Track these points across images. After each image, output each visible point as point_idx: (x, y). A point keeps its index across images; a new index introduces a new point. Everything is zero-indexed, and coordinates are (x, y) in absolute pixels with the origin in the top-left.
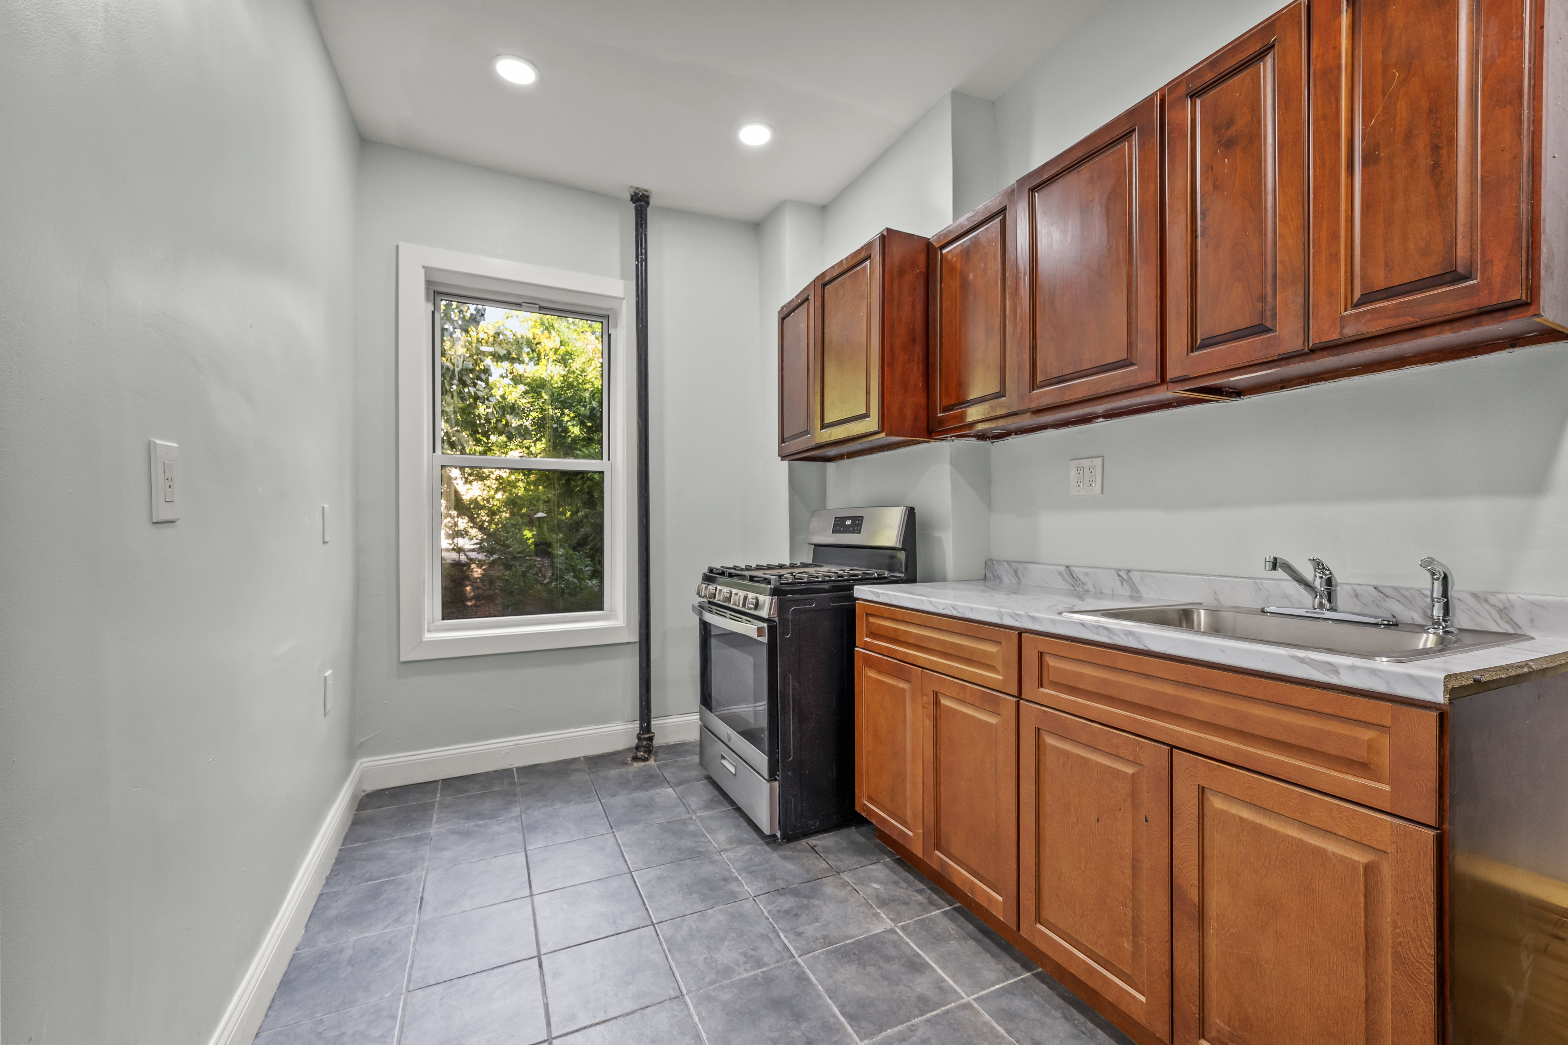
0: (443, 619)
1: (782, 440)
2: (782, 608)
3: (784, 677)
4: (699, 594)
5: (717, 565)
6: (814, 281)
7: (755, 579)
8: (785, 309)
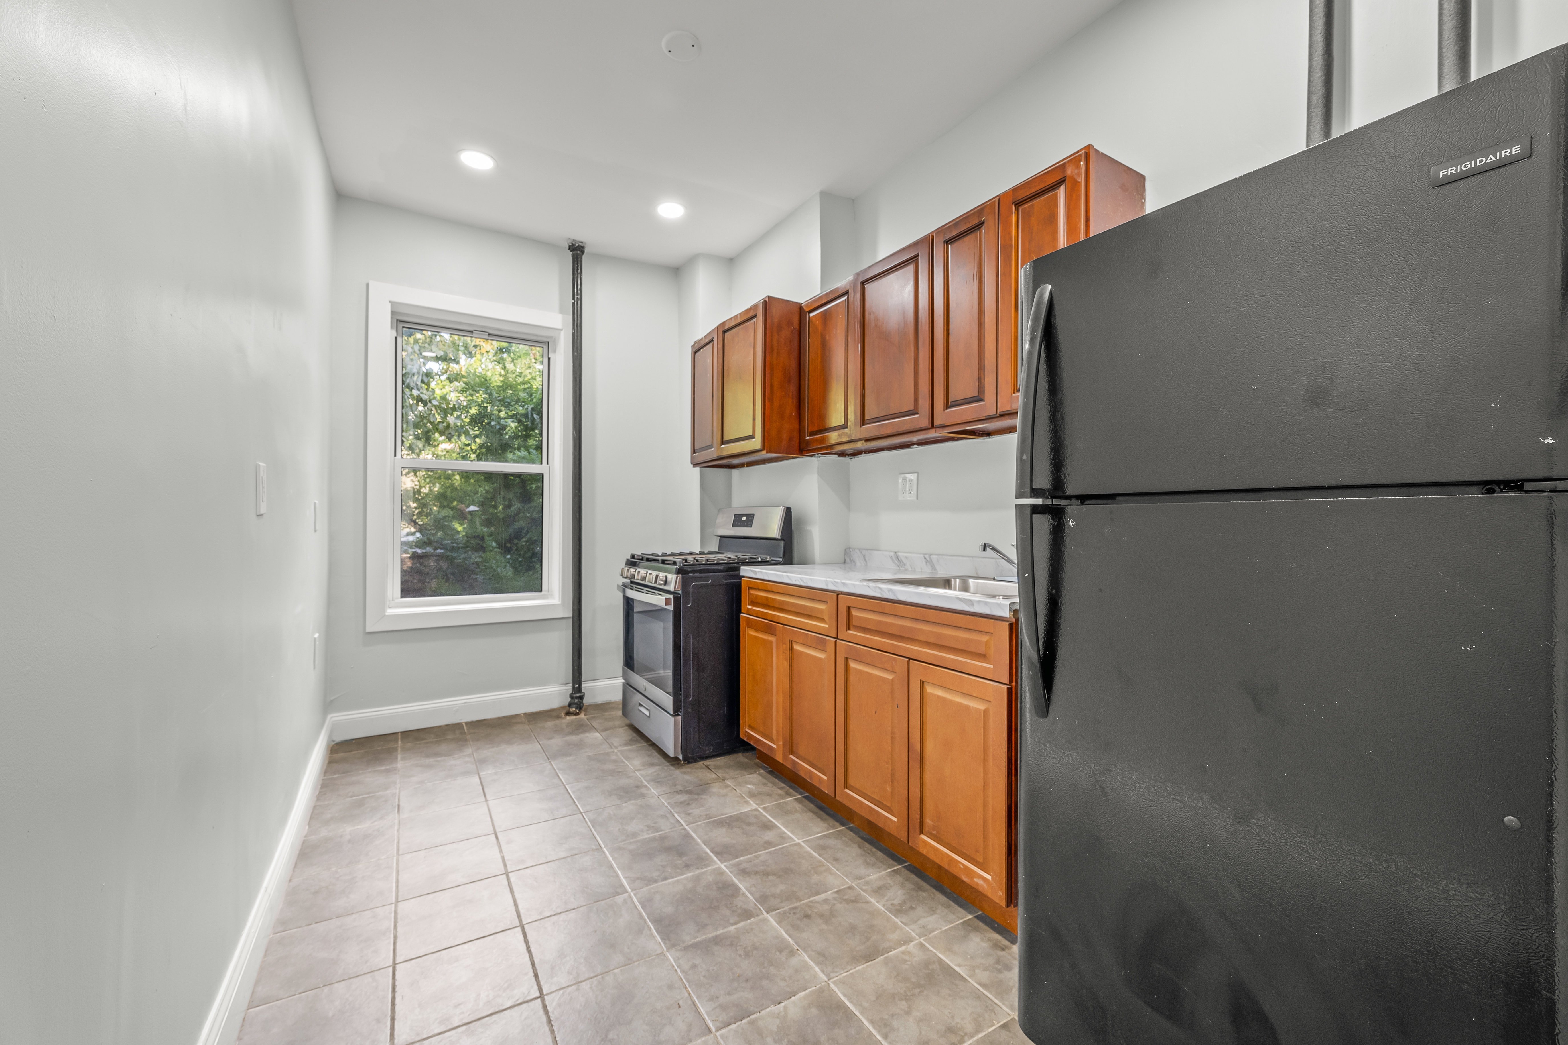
0: (401, 597)
1: (694, 451)
2: (684, 584)
3: (686, 636)
4: (622, 575)
5: (638, 552)
6: (717, 327)
7: (666, 562)
8: (696, 345)
